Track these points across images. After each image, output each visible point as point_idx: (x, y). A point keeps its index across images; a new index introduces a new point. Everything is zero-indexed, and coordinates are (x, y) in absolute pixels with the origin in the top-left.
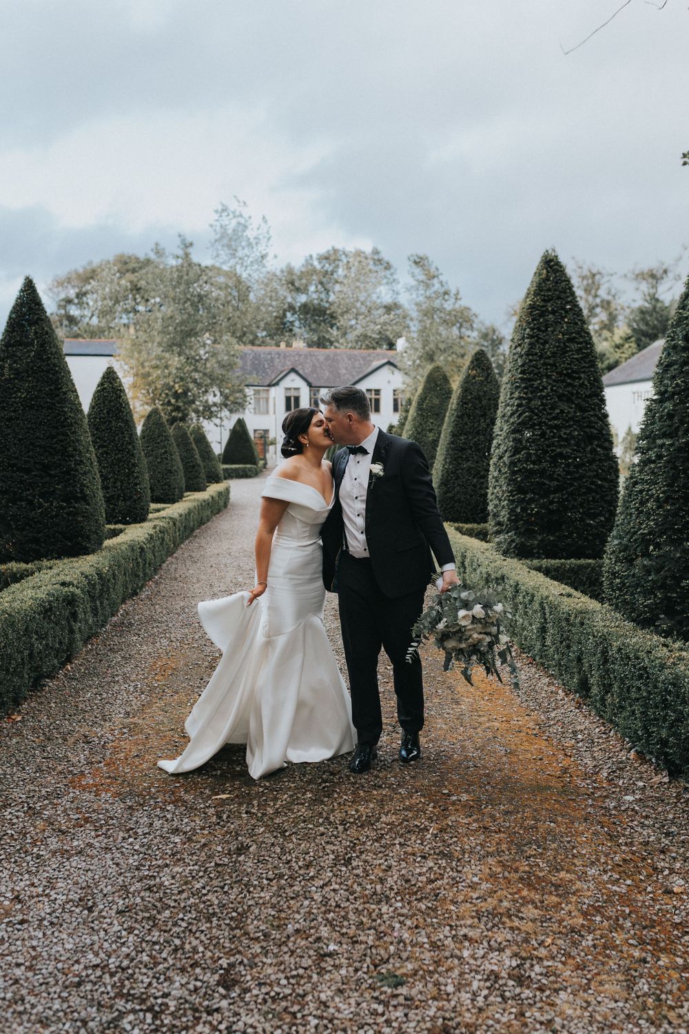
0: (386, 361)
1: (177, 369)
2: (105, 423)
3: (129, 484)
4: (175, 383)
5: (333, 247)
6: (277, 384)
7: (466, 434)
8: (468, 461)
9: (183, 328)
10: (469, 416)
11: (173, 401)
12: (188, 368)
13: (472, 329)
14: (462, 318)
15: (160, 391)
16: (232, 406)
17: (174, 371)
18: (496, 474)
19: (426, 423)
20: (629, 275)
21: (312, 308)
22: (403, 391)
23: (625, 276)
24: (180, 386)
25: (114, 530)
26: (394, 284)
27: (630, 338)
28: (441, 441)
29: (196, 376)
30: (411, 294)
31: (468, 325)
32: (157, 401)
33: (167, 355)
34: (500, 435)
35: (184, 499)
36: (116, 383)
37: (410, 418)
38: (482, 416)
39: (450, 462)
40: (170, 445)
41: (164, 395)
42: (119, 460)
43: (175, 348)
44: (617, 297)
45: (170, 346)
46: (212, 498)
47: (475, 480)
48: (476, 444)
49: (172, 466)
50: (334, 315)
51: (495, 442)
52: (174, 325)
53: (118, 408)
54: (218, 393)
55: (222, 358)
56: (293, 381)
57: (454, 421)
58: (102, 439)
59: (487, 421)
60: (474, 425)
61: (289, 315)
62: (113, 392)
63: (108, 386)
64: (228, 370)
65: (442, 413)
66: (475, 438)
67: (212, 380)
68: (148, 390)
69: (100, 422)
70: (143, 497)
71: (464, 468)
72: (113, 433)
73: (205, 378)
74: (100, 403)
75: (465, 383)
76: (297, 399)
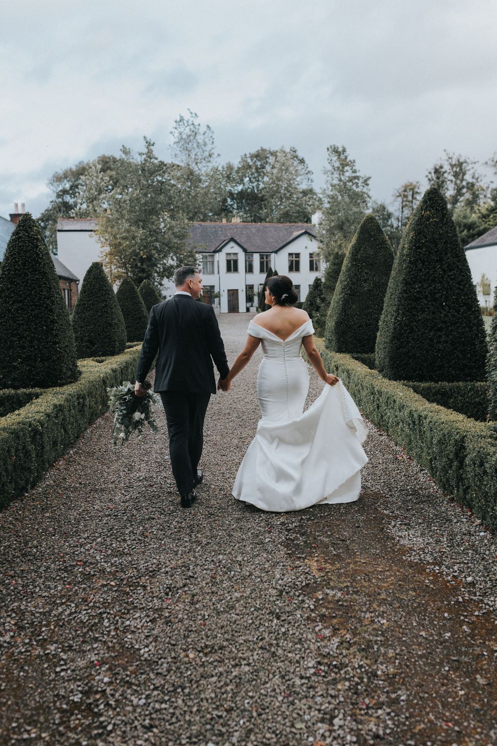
0: (303, 231)
1: (142, 239)
2: (20, 275)
3: (47, 342)
4: (140, 250)
5: (262, 148)
6: (220, 250)
7: (420, 282)
9: (146, 207)
11: (139, 264)
12: (150, 238)
15: (129, 257)
17: (139, 241)
19: (360, 273)
20: (490, 162)
21: (246, 194)
22: (318, 254)
23: (486, 163)
24: (144, 253)
26: (309, 174)
27: (494, 210)
28: (389, 290)
29: (158, 244)
30: (327, 177)
32: (128, 265)
33: (133, 228)
35: (126, 350)
37: (344, 268)
41: (132, 260)
42: (36, 317)
43: (140, 223)
44: (479, 180)
45: (137, 222)
47: (432, 334)
48: (432, 293)
49: (112, 319)
50: (265, 198)
52: (140, 205)
53: (34, 259)
54: (175, 258)
55: (176, 230)
56: (232, 248)
57: (406, 268)
58: (17, 293)
59: (444, 267)
60: (429, 272)
61: (229, 200)
62: (29, 241)
63: (24, 235)
64: (182, 239)
65: (376, 263)
66: (431, 286)
67: (170, 248)
68: (120, 257)
69: (15, 274)
70: (64, 357)
71: (419, 320)
72: (30, 286)
73: (164, 246)
74: (14, 254)
75: (418, 225)
76: (236, 262)
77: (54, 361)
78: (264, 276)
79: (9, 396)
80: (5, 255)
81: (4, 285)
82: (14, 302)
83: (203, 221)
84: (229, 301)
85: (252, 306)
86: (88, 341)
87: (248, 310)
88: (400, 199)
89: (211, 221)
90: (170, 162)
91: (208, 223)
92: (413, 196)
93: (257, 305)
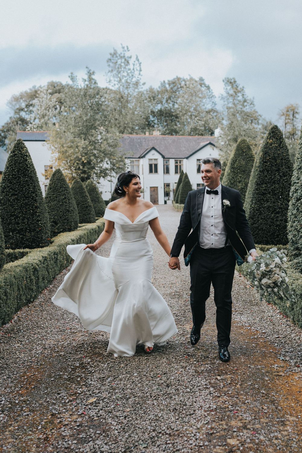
0: (208, 142)
1: (83, 148)
2: (16, 178)
3: (33, 220)
4: (82, 156)
5: (177, 76)
6: (144, 157)
7: (266, 184)
8: (268, 202)
9: (87, 124)
10: (268, 171)
11: (81, 167)
12: (90, 147)
13: (258, 124)
14: (251, 118)
15: (73, 162)
16: (117, 170)
17: (81, 149)
18: (295, 212)
19: (236, 177)
21: (165, 112)
24: (85, 159)
25: (23, 253)
26: (213, 98)
28: (248, 188)
29: (95, 152)
30: (224, 102)
31: (256, 121)
32: (72, 168)
33: (77, 139)
34: (298, 183)
35: (78, 229)
36: (23, 150)
37: (226, 174)
38: (277, 171)
39: (256, 203)
40: (68, 193)
41: (76, 164)
42: (26, 204)
43: (82, 135)
45: (80, 135)
46: (99, 227)
47: (273, 215)
48: (273, 190)
49: (70, 207)
50: (178, 116)
51: (293, 188)
52: (82, 122)
53: (25, 168)
54: (109, 162)
55: (110, 141)
56: (153, 155)
57: (258, 175)
58: (14, 189)
59: (280, 174)
60: (271, 177)
61: (151, 117)
62: (21, 157)
63: (18, 153)
64: (114, 148)
65: (247, 170)
66: (272, 186)
67: (105, 154)
68: (67, 161)
69: (13, 177)
70: (43, 229)
71: (265, 207)
72: (22, 185)
73: (101, 154)
74: (12, 165)
75: (265, 148)
76: (156, 166)
77: (38, 232)
78: (178, 176)
79: (9, 254)
80: (6, 166)
81: (6, 184)
82: (12, 195)
83: (131, 133)
84: (151, 196)
85: (169, 199)
86: (53, 222)
87: (165, 202)
88: (283, 118)
89: (137, 133)
90: (104, 87)
91: (134, 136)
92: (293, 115)
93: (173, 199)
